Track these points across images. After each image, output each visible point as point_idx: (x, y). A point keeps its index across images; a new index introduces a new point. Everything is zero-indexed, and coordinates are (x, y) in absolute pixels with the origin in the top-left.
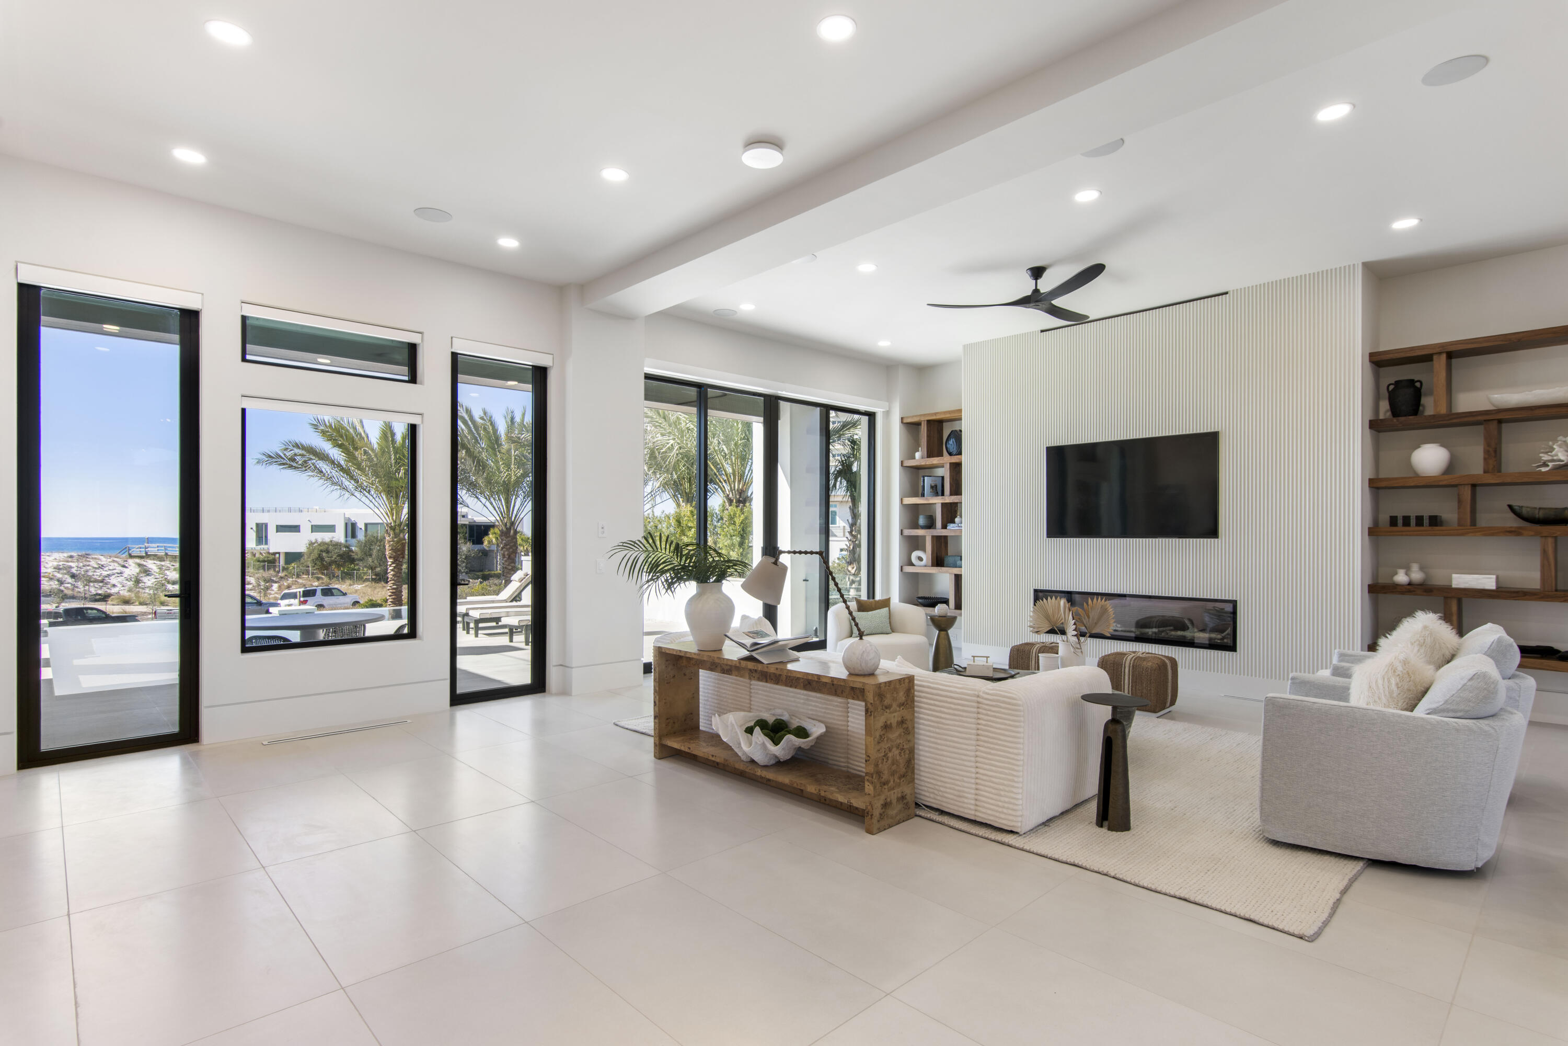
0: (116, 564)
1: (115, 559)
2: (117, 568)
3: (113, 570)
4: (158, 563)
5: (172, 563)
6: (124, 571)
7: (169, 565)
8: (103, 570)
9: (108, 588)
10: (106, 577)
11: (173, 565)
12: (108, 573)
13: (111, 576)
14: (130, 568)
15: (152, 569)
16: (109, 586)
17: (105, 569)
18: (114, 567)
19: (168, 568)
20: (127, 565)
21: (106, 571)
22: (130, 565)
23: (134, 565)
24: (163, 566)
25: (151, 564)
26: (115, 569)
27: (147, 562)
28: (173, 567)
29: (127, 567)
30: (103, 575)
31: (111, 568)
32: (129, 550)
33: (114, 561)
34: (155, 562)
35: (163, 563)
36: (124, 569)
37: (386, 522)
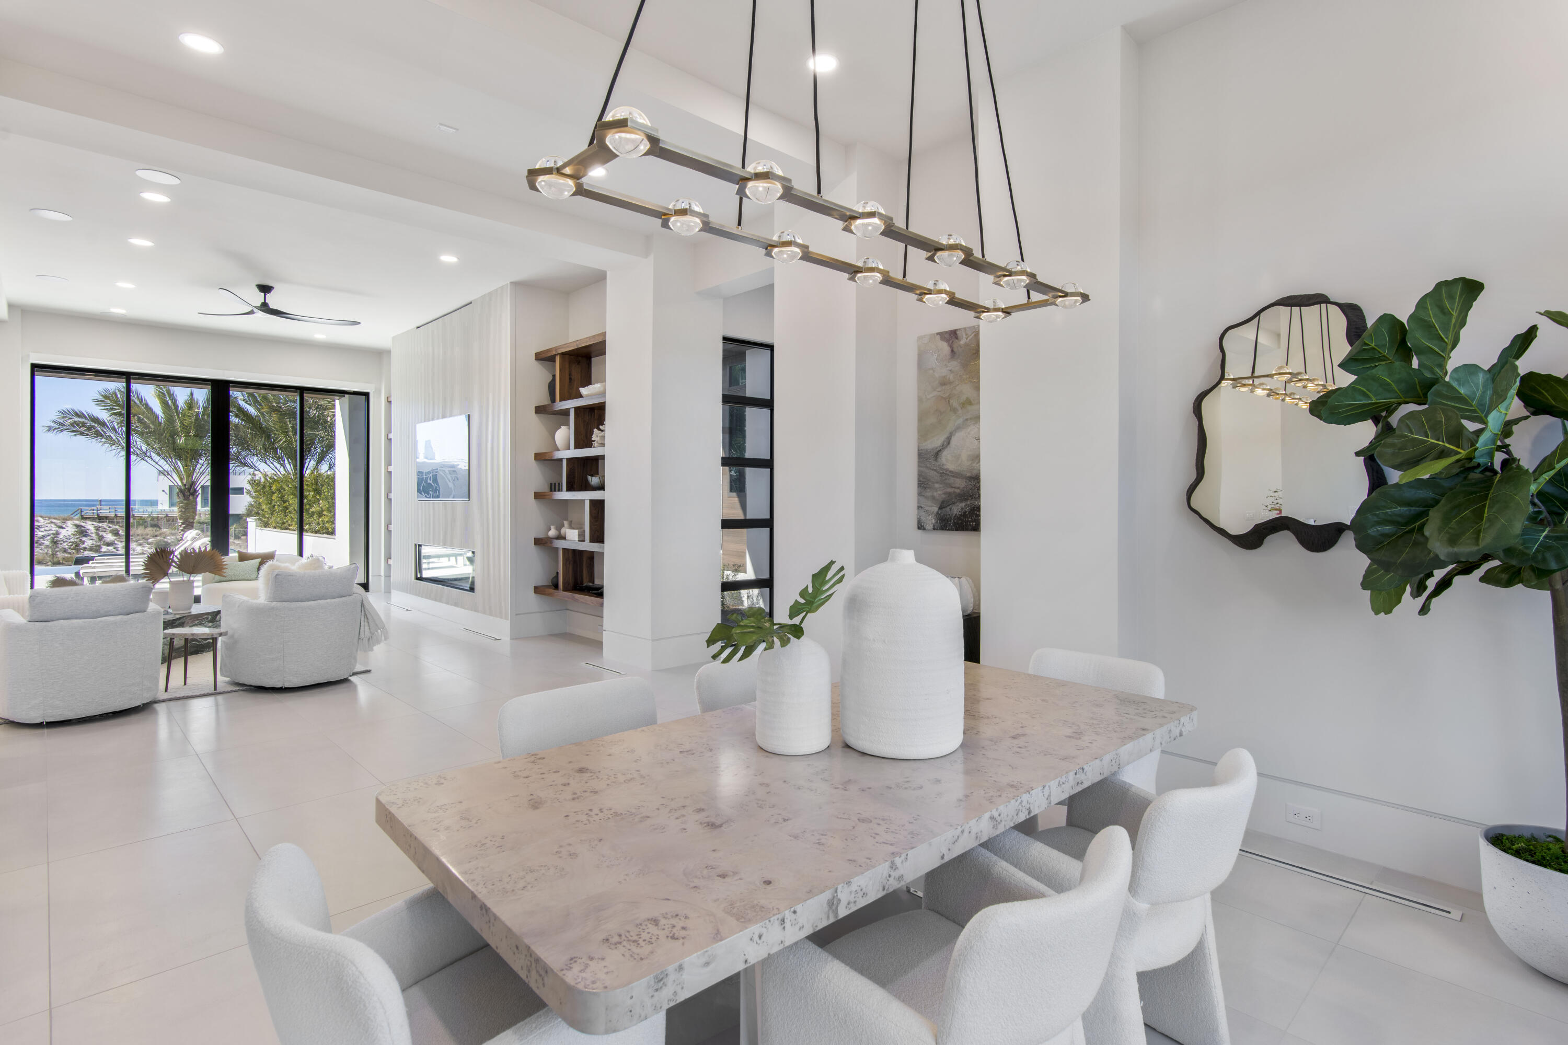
0: (53, 526)
1: (54, 521)
2: (54, 529)
3: (50, 530)
4: (96, 524)
5: (110, 525)
6: (60, 531)
7: (106, 527)
8: (40, 531)
9: (41, 549)
10: (41, 538)
11: (110, 527)
12: (43, 534)
13: (46, 537)
14: (67, 529)
15: (89, 530)
16: (43, 547)
17: (41, 530)
18: (51, 528)
19: (104, 530)
20: (64, 526)
21: (42, 532)
22: (67, 526)
23: (72, 526)
24: (100, 527)
25: (90, 526)
26: (51, 530)
27: (86, 523)
28: (109, 529)
29: (64, 528)
30: (38, 536)
31: (47, 528)
32: (81, 512)
33: (52, 522)
34: (94, 523)
35: (100, 525)
36: (61, 530)
37: (176, 484)
